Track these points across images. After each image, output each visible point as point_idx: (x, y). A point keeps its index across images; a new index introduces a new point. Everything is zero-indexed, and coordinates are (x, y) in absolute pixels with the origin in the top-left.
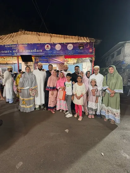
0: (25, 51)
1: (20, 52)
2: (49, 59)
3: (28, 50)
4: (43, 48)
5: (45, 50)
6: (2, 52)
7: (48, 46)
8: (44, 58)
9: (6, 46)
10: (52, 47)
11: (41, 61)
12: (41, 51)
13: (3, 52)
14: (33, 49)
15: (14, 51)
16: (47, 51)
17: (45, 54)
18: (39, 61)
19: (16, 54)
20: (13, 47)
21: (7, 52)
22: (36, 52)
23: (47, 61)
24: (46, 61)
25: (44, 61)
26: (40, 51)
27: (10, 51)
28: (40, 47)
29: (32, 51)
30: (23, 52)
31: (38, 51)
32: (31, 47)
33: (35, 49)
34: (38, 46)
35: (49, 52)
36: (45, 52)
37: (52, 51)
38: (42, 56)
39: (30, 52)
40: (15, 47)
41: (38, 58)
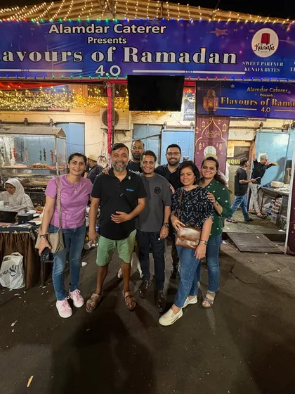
0: (154, 57)
1: (127, 59)
2: (264, 99)
3: (166, 55)
4: (243, 45)
5: (249, 55)
6: (31, 56)
7: (266, 39)
8: (240, 93)
9: (54, 29)
10: (288, 41)
11: (229, 105)
12: (230, 58)
13: (39, 56)
14: (193, 49)
15: (94, 56)
16: (262, 59)
17: (249, 74)
18: (216, 107)
19: (107, 70)
20: (93, 35)
21: (60, 56)
22: (207, 66)
23: (254, 106)
24: (249, 106)
25: (243, 106)
26: (226, 61)
27: (76, 56)
28: (227, 40)
29: (187, 60)
30: (143, 59)
31: (217, 61)
32: (185, 38)
33: (203, 50)
34: (217, 34)
35: (267, 67)
36: (247, 66)
37: (285, 60)
38: (233, 86)
39: (178, 65)
40: (102, 35)
41: (211, 93)
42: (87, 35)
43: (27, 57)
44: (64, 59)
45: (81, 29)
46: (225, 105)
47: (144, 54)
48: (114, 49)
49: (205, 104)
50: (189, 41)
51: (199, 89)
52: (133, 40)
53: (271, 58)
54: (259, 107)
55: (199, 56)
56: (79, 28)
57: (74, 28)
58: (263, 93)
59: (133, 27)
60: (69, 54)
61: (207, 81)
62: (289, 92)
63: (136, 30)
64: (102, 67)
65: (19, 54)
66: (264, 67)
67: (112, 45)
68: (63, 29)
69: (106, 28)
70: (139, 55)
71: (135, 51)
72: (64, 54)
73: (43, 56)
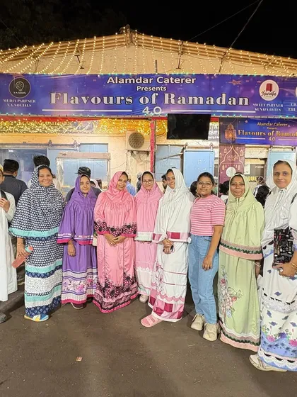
0: (187, 100)
1: (167, 102)
2: (271, 131)
3: (196, 99)
4: (253, 91)
5: (259, 99)
6: (93, 100)
7: (269, 87)
8: (252, 126)
9: (110, 80)
10: (285, 89)
11: (244, 136)
12: (244, 101)
13: (99, 100)
14: (216, 95)
15: (141, 100)
16: (267, 102)
17: (258, 113)
19: (151, 110)
20: (141, 85)
21: (115, 100)
22: (227, 107)
23: (263, 136)
24: (260, 137)
25: (255, 136)
26: (241, 103)
27: (127, 100)
28: (241, 88)
29: (212, 103)
30: (179, 102)
31: (234, 103)
32: (210, 87)
33: (224, 95)
34: (234, 84)
35: (272, 108)
36: (257, 107)
37: (284, 102)
38: (246, 122)
39: (204, 106)
40: (148, 85)
41: (231, 127)
42: (136, 85)
43: (89, 100)
44: (118, 102)
45: (132, 81)
46: (241, 135)
47: (179, 98)
48: (157, 94)
49: (226, 135)
50: (213, 89)
51: (221, 123)
52: (171, 88)
53: (274, 101)
54: (267, 137)
55: (221, 100)
56: (130, 80)
57: (126, 80)
58: (269, 127)
59: (171, 79)
60: (123, 98)
61: (227, 118)
62: (289, 126)
63: (173, 81)
64: (147, 108)
65: (84, 98)
66: (269, 107)
67: (155, 92)
68: (118, 80)
69: (151, 80)
70: (176, 99)
71: (173, 96)
72: (118, 99)
73: (102, 100)
